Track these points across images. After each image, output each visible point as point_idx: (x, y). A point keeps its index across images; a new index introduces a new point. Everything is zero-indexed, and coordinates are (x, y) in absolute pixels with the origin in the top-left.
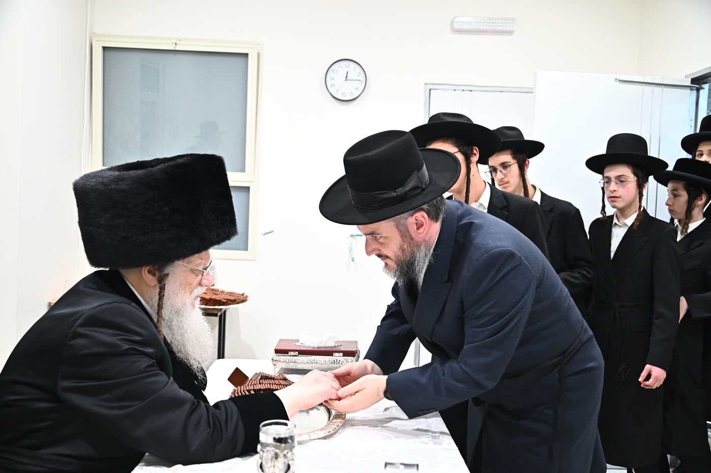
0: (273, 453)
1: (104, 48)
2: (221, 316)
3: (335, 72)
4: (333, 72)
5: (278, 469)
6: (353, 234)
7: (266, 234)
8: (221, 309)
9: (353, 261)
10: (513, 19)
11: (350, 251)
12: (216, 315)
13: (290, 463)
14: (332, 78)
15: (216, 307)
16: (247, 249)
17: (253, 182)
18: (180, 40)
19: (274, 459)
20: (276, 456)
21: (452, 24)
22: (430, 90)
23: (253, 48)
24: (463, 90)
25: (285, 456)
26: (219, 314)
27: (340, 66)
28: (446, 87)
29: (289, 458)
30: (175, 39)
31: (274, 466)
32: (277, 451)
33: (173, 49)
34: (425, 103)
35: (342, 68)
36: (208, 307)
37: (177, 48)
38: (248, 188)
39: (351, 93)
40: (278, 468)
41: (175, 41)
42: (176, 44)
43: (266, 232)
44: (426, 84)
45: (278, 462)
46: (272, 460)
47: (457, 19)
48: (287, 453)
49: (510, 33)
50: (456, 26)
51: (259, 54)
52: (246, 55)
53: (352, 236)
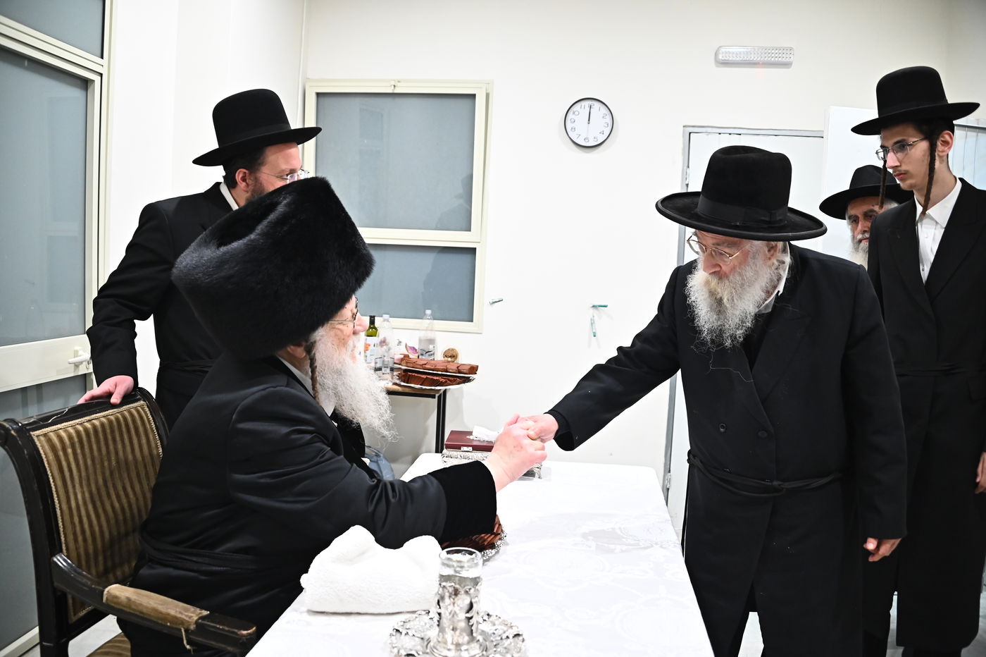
0: (451, 590)
1: (318, 94)
2: (439, 397)
3: (577, 113)
4: (574, 113)
5: (459, 608)
6: (597, 303)
7: (494, 303)
8: (440, 390)
9: (595, 336)
10: (791, 49)
11: (592, 324)
12: (433, 397)
13: (473, 601)
14: (573, 120)
15: (433, 388)
16: (471, 320)
17: (479, 242)
18: (399, 82)
19: (453, 597)
20: (456, 592)
21: (716, 54)
22: (690, 133)
23: (481, 88)
24: (730, 134)
25: (467, 592)
26: (437, 395)
27: (583, 107)
28: (709, 130)
29: (472, 596)
30: (394, 80)
31: (454, 604)
32: (457, 586)
33: (390, 91)
34: (684, 149)
35: (582, 109)
36: (424, 387)
37: (396, 91)
38: (474, 249)
39: (595, 138)
40: (458, 606)
41: (393, 83)
42: (395, 86)
43: (494, 301)
44: (684, 126)
45: (458, 600)
46: (450, 597)
47: (723, 50)
48: (470, 589)
49: (787, 65)
50: (720, 57)
51: (488, 95)
52: (473, 96)
53: (594, 306)
